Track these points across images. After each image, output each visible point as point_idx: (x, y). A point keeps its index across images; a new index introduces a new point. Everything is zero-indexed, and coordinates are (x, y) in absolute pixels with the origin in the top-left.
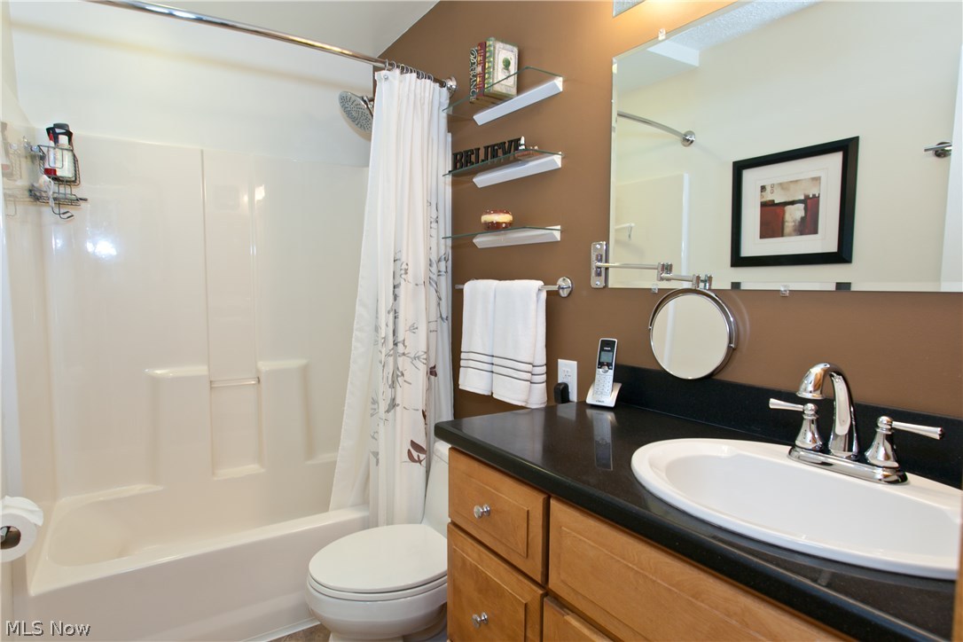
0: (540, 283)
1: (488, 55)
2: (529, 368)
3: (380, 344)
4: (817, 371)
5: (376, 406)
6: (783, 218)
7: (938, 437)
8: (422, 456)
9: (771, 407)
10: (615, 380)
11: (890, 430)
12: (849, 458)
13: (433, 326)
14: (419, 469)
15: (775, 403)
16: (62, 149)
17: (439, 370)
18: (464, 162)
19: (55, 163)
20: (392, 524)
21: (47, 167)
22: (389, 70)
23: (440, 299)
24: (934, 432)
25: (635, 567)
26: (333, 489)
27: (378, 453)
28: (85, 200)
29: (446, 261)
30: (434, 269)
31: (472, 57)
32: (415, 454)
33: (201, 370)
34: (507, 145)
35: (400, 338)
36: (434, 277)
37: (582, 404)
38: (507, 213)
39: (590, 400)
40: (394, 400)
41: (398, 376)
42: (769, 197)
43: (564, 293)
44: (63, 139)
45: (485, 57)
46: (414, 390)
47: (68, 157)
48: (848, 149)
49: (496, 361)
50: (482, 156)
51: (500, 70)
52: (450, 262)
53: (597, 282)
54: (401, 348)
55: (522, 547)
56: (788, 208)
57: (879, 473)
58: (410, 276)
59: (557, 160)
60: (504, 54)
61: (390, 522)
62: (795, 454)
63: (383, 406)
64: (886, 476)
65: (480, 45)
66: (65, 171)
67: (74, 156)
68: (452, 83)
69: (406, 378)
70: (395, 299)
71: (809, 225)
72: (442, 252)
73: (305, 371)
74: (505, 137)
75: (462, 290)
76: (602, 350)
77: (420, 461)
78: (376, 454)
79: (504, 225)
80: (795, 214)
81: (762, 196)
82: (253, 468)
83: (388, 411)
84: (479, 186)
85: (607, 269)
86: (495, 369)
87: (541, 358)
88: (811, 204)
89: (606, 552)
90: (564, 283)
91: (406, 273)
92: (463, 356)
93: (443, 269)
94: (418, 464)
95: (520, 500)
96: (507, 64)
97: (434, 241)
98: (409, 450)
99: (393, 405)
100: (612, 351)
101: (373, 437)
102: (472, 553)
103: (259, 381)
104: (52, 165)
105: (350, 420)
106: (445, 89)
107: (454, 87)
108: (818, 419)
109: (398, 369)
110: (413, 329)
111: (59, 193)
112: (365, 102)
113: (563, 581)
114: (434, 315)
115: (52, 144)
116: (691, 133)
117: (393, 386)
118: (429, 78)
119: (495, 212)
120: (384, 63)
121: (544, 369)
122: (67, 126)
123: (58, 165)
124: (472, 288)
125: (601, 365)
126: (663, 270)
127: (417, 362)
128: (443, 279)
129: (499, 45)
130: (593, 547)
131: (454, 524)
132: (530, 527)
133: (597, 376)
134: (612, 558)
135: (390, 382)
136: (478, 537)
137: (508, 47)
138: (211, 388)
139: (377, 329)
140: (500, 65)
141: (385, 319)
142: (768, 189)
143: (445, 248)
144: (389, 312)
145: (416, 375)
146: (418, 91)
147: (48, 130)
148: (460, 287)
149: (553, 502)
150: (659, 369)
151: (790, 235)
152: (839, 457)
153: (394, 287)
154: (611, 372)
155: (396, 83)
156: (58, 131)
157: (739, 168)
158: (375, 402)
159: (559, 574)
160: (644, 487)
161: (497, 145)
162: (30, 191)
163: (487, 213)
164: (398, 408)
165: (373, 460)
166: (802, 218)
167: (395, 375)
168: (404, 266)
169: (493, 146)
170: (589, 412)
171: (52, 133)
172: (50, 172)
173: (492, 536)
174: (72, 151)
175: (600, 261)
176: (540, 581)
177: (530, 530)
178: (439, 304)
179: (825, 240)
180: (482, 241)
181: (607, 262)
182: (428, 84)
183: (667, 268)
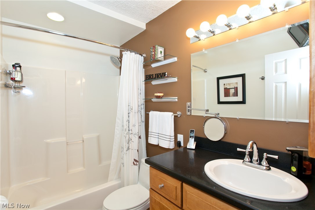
0: (172, 113)
1: (156, 50)
2: (169, 137)
3: (124, 131)
4: (251, 143)
5: (123, 149)
6: (230, 92)
7: (277, 158)
8: (137, 163)
9: (238, 150)
10: (195, 141)
11: (266, 157)
12: (257, 164)
13: (140, 124)
14: (136, 167)
15: (238, 149)
16: (18, 72)
17: (142, 137)
18: (148, 78)
19: (15, 76)
20: (129, 185)
21: (12, 77)
22: (126, 51)
23: (142, 116)
24: (276, 157)
25: (209, 204)
26: (109, 175)
27: (124, 163)
28: (25, 87)
29: (143, 105)
30: (140, 108)
31: (151, 50)
32: (135, 163)
33: (64, 139)
34: (161, 74)
35: (130, 129)
36: (140, 110)
37: (185, 148)
38: (162, 93)
39: (188, 147)
40: (129, 147)
41: (130, 140)
42: (226, 87)
43: (179, 116)
44: (18, 69)
45: (155, 50)
46: (135, 144)
47: (19, 74)
48: (243, 76)
49: (159, 135)
50: (154, 77)
51: (159, 54)
52: (144, 105)
53: (189, 113)
54: (131, 132)
55: (174, 197)
56: (231, 90)
57: (265, 168)
58: (133, 111)
59: (176, 80)
60: (160, 49)
61: (128, 185)
62: (244, 163)
63: (125, 149)
64: (266, 169)
65: (153, 47)
66: (18, 78)
67: (22, 73)
68: (145, 55)
69: (132, 140)
70: (129, 117)
71: (236, 94)
72: (142, 103)
73: (98, 138)
74: (161, 72)
75: (149, 114)
76: (191, 133)
77: (137, 165)
78: (123, 164)
79: (161, 96)
80: (232, 91)
81: (224, 87)
82: (81, 169)
83: (127, 151)
84: (153, 84)
85: (191, 110)
86: (159, 137)
87: (173, 134)
88: (236, 89)
89: (201, 199)
90: (179, 113)
91: (132, 110)
92: (149, 133)
93: (142, 107)
94: (136, 166)
95: (173, 183)
96: (161, 52)
97: (140, 100)
98: (133, 162)
99: (128, 149)
100: (193, 133)
101: (122, 159)
102: (158, 198)
103: (83, 142)
104: (14, 77)
105: (114, 154)
106: (142, 57)
107: (145, 56)
108: (249, 154)
109: (130, 138)
110: (134, 126)
111: (15, 85)
112: (118, 58)
113: (187, 207)
114: (140, 121)
115: (14, 70)
116: (206, 69)
117: (128, 143)
118: (138, 54)
119: (159, 93)
120: (125, 49)
121: (174, 137)
122: (20, 64)
123: (16, 76)
124: (152, 114)
125: (191, 137)
126: (206, 111)
127: (135, 136)
128: (142, 110)
129: (159, 47)
130: (197, 198)
131: (151, 188)
132: (177, 191)
133: (190, 140)
134: (203, 201)
135: (127, 142)
136: (160, 193)
137: (161, 48)
138: (67, 144)
139: (123, 126)
140: (159, 53)
141: (126, 123)
142: (226, 85)
143: (143, 101)
144: (127, 121)
145: (135, 139)
146: (135, 58)
147: (13, 65)
148: (148, 113)
149: (184, 184)
150: (206, 137)
151: (231, 96)
152: (255, 164)
153: (128, 113)
154: (193, 139)
155: (129, 55)
156: (16, 65)
157: (218, 79)
158: (122, 148)
159: (186, 205)
160: (210, 179)
161: (159, 74)
162: (5, 85)
163: (156, 93)
164: (130, 150)
165: (122, 165)
166: (234, 92)
167: (129, 140)
168: (131, 108)
169: (157, 74)
170: (188, 150)
171: (14, 66)
172: (13, 79)
173: (164, 193)
174: (21, 72)
175: (189, 108)
176: (180, 207)
177: (177, 192)
178: (141, 117)
179: (240, 98)
180: (154, 100)
181: (191, 108)
182: (138, 56)
183: (207, 111)
